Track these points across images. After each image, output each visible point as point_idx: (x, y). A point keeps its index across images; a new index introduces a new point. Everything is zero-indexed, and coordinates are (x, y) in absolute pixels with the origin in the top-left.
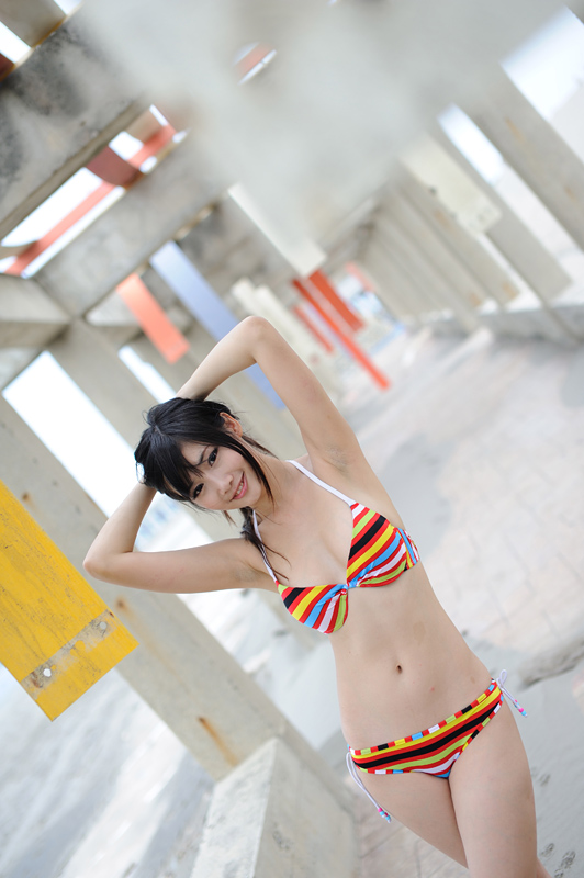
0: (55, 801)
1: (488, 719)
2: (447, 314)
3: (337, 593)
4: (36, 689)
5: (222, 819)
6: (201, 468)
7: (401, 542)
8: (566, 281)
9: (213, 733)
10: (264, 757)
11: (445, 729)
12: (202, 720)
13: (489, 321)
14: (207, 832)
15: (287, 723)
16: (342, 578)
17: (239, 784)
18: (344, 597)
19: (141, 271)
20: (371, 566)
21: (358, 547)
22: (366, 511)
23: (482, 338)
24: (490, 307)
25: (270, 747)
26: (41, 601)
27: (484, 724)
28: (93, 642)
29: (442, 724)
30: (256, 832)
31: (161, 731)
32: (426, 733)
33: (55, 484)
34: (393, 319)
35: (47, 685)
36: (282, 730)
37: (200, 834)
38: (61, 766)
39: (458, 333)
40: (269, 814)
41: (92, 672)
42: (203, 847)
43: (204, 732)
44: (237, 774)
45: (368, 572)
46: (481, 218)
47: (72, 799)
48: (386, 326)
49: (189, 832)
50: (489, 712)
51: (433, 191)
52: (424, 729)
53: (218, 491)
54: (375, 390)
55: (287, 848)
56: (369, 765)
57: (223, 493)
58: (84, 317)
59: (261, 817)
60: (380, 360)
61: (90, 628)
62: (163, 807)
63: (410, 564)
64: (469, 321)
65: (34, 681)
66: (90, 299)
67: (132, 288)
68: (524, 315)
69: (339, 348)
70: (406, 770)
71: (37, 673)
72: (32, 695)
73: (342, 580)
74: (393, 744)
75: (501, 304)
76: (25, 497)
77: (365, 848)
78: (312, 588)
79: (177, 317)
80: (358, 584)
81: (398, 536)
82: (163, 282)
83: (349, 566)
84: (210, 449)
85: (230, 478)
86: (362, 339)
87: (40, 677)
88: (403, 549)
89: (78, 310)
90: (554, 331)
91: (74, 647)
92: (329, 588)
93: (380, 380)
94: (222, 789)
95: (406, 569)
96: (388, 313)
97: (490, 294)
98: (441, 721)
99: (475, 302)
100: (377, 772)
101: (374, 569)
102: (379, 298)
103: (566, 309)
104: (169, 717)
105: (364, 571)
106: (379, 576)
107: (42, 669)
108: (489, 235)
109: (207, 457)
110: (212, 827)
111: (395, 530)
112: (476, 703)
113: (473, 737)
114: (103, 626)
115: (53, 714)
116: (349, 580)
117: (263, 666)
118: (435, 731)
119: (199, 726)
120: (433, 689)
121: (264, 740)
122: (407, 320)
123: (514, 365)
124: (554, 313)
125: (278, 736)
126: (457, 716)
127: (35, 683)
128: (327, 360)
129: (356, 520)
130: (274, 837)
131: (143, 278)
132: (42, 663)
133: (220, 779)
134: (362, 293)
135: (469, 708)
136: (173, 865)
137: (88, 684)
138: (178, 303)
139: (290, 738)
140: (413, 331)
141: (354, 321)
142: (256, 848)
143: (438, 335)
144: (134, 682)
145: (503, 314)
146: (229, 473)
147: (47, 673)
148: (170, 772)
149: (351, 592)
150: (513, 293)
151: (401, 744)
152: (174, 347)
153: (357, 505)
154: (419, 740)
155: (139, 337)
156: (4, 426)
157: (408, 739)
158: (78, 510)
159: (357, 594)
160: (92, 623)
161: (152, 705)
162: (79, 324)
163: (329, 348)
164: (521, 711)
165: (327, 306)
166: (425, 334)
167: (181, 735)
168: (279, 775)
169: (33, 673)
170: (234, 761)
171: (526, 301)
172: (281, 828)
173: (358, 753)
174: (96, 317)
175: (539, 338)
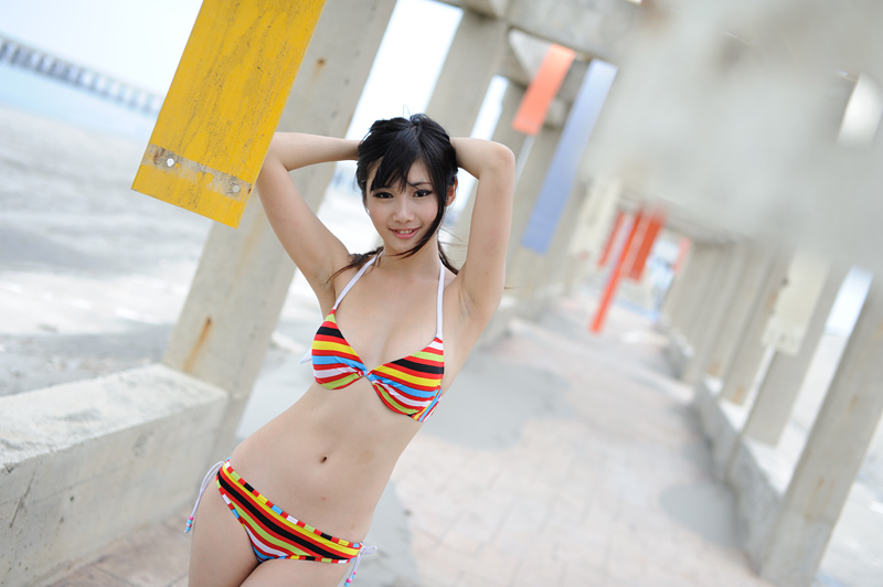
0: (75, 233)
1: (330, 560)
2: (689, 351)
3: (356, 368)
4: (151, 160)
5: (132, 384)
6: (408, 188)
7: (431, 399)
8: (773, 441)
9: (203, 337)
10: (206, 392)
11: (298, 529)
12: (209, 322)
13: (702, 391)
14: (113, 378)
15: (246, 398)
16: (372, 364)
17: (171, 383)
18: (356, 376)
19: (580, 58)
20: (398, 385)
21: (407, 364)
22: (441, 353)
23: (684, 393)
24: (715, 385)
25: (217, 394)
26: (229, 123)
27: (324, 560)
28: (217, 187)
29: (301, 524)
30: (136, 419)
31: (182, 291)
32: (284, 515)
33: (347, 82)
34: (660, 306)
35: (160, 167)
36: (238, 396)
37: (111, 371)
38: (110, 222)
39: (677, 371)
40: (157, 423)
41: (191, 200)
42: (100, 381)
43: (199, 328)
44: (179, 377)
45: (390, 386)
46: (783, 338)
47: (85, 245)
48: (650, 303)
49: (109, 362)
50: (336, 557)
51: (785, 282)
52: (287, 511)
53: (394, 214)
54: (586, 322)
55: (137, 454)
56: (226, 486)
57: (395, 218)
58: (512, 28)
59: (152, 417)
60: (616, 313)
61: (228, 178)
62: (119, 329)
63: (417, 417)
64: (693, 373)
65: (157, 155)
66: (530, 24)
67: (562, 57)
68: (723, 420)
69: (607, 271)
70: (241, 520)
71: (166, 154)
72: (144, 159)
73: (370, 366)
74: (257, 494)
75: (722, 394)
76: (321, 62)
77: (173, 522)
78: (347, 344)
79: (557, 110)
80: (375, 382)
81: (434, 393)
82: (581, 81)
83: (385, 365)
84: (428, 187)
85: (411, 218)
86: (626, 287)
87: (163, 157)
88: (427, 404)
89: (514, 19)
90: (722, 454)
91: (204, 173)
92: (356, 359)
93: (598, 322)
94: (158, 370)
95: (410, 416)
96: (662, 299)
97: (726, 380)
98: (303, 521)
99: (712, 370)
100: (224, 496)
101: (395, 389)
102: (672, 283)
103: (747, 453)
104: (197, 291)
105: (389, 381)
106: (392, 397)
107: (172, 156)
108: (777, 355)
109: (420, 187)
110: (121, 379)
111: (439, 387)
112: (336, 541)
113: (308, 558)
114: (236, 189)
115: (138, 186)
116: (373, 372)
117: (287, 351)
118: (291, 522)
119: (203, 321)
120: (324, 499)
121: (220, 385)
122: (665, 318)
123: (673, 434)
124: (738, 445)
125: (231, 395)
126: (316, 532)
127: (156, 156)
128: (591, 266)
129: (428, 350)
130: (140, 437)
131: (575, 63)
132: (177, 153)
133: (168, 365)
134: (669, 266)
135: (329, 538)
136: (73, 364)
137: (179, 203)
138: (569, 105)
139: (234, 407)
140: (658, 329)
141: (638, 270)
142: (122, 427)
143: (666, 352)
144: (211, 244)
145: (714, 401)
146: (415, 215)
147: (170, 162)
148: (153, 319)
149: (364, 380)
150: (737, 400)
151: (261, 501)
152: (529, 120)
153: (440, 342)
154: (274, 513)
155: (520, 87)
156: (374, 8)
157: (270, 504)
158: (335, 114)
159: (365, 385)
160: (234, 178)
161: (199, 271)
162: (502, 27)
163: (603, 262)
164: (348, 581)
165: (638, 241)
166: (661, 341)
167: (186, 310)
168: (196, 414)
169: (164, 150)
170: (188, 368)
171: (736, 415)
172: (151, 439)
173: (230, 470)
174: (517, 39)
175: (709, 444)
